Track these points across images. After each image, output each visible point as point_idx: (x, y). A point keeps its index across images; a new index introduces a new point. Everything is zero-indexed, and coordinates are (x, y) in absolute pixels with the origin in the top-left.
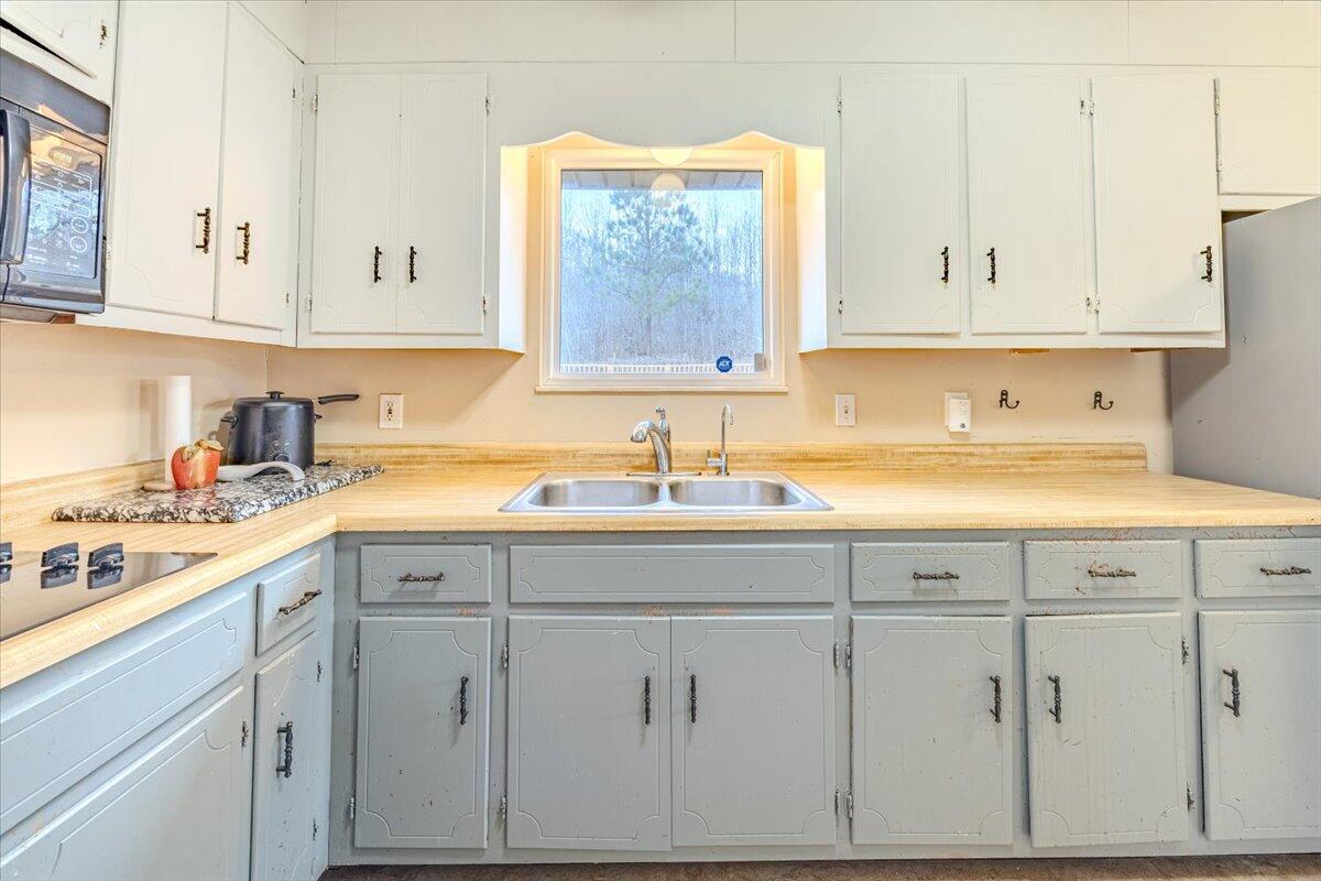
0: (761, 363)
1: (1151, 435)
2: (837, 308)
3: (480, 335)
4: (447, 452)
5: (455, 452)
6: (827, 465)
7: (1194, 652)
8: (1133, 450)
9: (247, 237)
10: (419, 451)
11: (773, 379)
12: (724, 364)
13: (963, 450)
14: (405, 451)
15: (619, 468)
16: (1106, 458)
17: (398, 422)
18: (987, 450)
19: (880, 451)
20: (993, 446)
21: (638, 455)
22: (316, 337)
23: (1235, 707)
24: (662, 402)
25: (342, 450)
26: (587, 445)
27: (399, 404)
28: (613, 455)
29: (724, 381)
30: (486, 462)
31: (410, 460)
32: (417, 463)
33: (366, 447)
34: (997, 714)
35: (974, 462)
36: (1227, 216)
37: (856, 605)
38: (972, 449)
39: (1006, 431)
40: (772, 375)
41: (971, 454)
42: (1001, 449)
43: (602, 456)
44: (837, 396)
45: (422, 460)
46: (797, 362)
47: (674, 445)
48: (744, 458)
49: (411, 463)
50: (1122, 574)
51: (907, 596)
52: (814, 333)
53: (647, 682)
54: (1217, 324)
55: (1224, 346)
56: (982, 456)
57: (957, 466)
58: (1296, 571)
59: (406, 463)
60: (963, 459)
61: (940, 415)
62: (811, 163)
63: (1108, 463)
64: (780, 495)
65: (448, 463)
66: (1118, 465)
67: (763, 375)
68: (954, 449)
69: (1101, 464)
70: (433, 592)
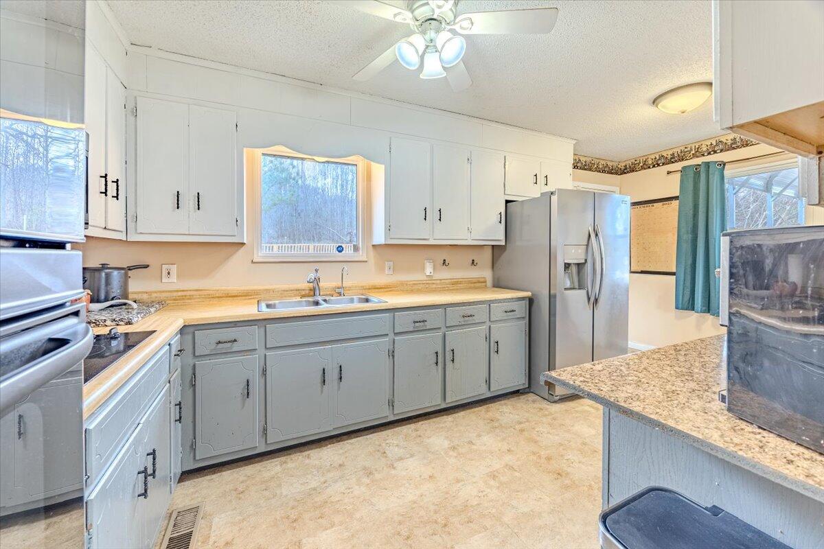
0: (356, 249)
1: (487, 274)
2: (388, 229)
3: (235, 236)
4: (206, 293)
5: (211, 292)
6: (382, 290)
7: (488, 338)
8: (482, 280)
9: (118, 186)
10: (188, 293)
11: (361, 255)
12: (340, 249)
13: (430, 282)
14: (180, 294)
15: (295, 296)
16: (475, 283)
17: (174, 278)
18: (438, 282)
19: (402, 284)
20: (441, 280)
21: (304, 290)
22: (138, 235)
23: (497, 352)
24: (317, 266)
25: (140, 295)
26: (278, 286)
27: (174, 269)
28: (292, 290)
29: (340, 257)
30: (227, 297)
31: (183, 298)
32: (188, 299)
33: (156, 292)
34: (437, 363)
35: (434, 286)
36: (507, 202)
37: (396, 334)
38: (434, 282)
39: (446, 274)
40: (361, 253)
41: (434, 284)
42: (443, 281)
43: (287, 291)
44: (386, 263)
45: (191, 297)
46: (371, 248)
47: (321, 284)
48: (350, 288)
49: (183, 299)
50: (471, 316)
51: (411, 329)
52: (379, 237)
53: (324, 370)
54: (502, 237)
55: (504, 244)
56: (437, 284)
57: (428, 287)
58: (513, 311)
59: (180, 300)
60: (430, 285)
61: (423, 269)
62: (379, 171)
63: (475, 285)
64: (367, 300)
65: (206, 298)
66: (478, 285)
67: (356, 254)
68: (427, 282)
69: (472, 285)
70: (231, 348)
